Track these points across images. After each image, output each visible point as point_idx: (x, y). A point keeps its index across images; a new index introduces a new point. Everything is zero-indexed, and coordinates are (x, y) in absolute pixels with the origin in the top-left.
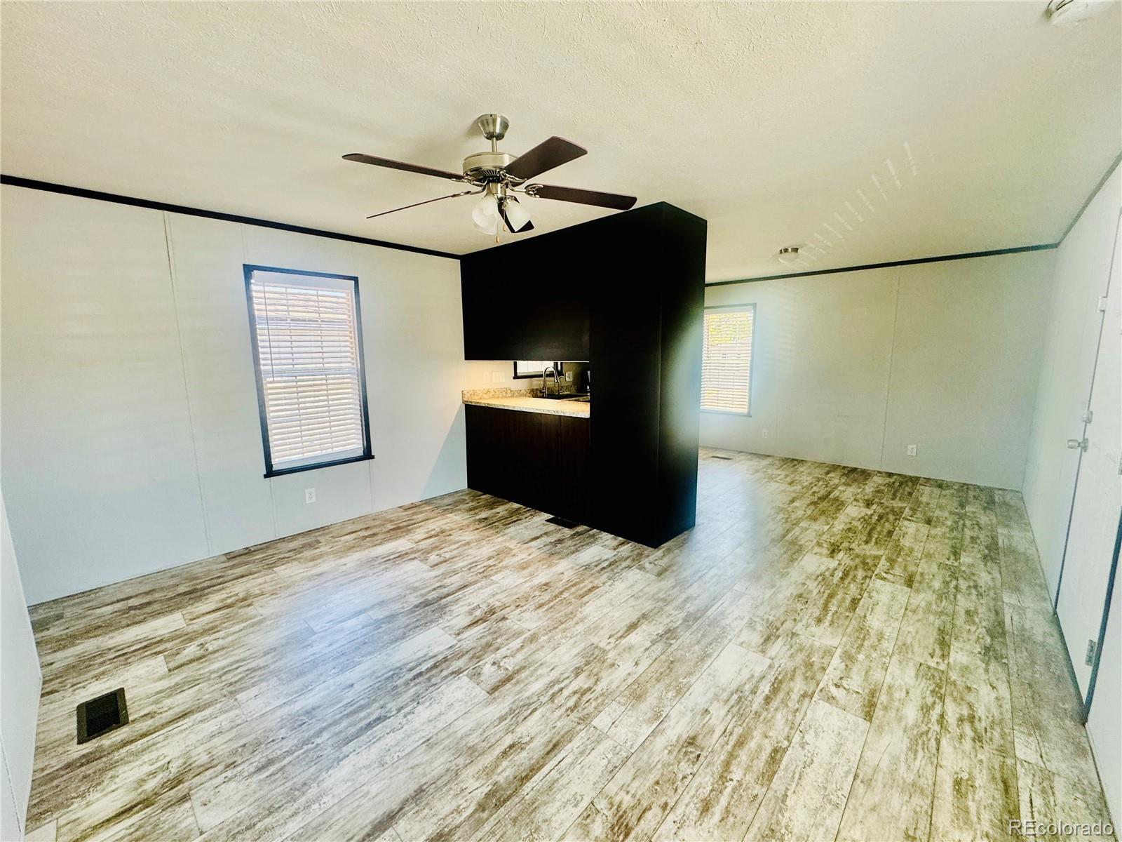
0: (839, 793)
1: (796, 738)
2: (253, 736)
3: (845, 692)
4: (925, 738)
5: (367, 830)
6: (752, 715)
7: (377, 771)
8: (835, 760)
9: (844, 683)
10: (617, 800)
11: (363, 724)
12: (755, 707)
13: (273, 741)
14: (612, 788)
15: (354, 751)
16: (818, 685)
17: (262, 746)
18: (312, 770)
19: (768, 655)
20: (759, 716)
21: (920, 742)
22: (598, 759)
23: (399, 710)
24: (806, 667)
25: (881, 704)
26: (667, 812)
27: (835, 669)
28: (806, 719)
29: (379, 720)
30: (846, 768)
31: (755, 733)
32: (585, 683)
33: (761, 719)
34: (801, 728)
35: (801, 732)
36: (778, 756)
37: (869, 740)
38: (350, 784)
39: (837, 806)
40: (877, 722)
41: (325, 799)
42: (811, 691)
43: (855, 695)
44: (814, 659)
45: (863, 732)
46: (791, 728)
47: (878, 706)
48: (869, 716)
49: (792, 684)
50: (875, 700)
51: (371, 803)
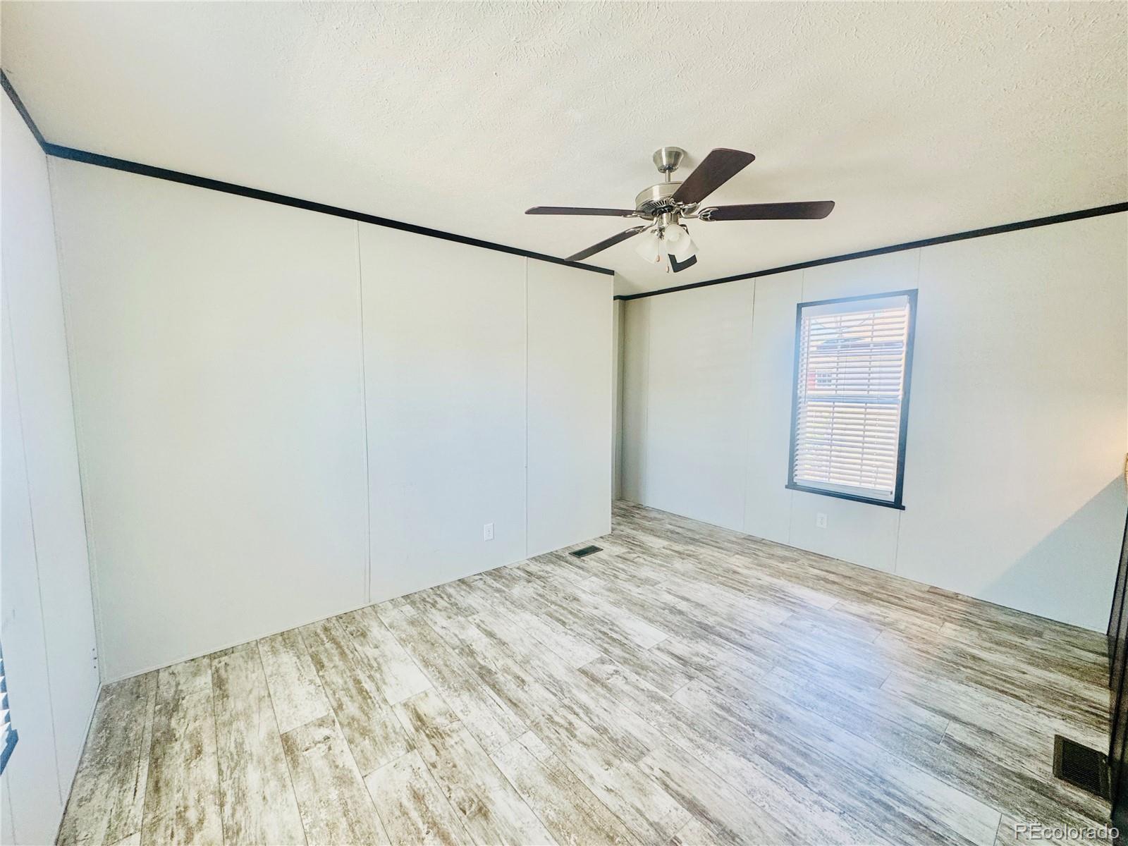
0: (273, 681)
1: (318, 681)
2: (746, 691)
3: (317, 739)
4: (233, 764)
5: (687, 795)
6: (354, 667)
7: (743, 790)
8: (287, 692)
9: (323, 747)
10: (454, 735)
11: (788, 763)
12: (358, 672)
13: (746, 704)
14: (464, 734)
15: (757, 765)
16: (340, 723)
17: (740, 700)
18: (729, 739)
19: (398, 706)
20: (350, 670)
21: (236, 757)
22: (493, 730)
23: (821, 794)
24: (364, 728)
25: (282, 760)
26: (429, 765)
27: (342, 751)
28: (324, 695)
29: (801, 778)
30: (278, 694)
31: (341, 663)
32: (581, 734)
33: (347, 671)
34: (321, 688)
35: (319, 686)
36: (318, 666)
37: (274, 721)
38: (724, 770)
39: (271, 676)
40: (276, 741)
41: (707, 757)
42: (339, 713)
43: (307, 745)
44: (367, 741)
45: (282, 722)
46: (326, 682)
47: (283, 756)
48: (286, 739)
49: (356, 705)
50: (289, 758)
51: (711, 792)
